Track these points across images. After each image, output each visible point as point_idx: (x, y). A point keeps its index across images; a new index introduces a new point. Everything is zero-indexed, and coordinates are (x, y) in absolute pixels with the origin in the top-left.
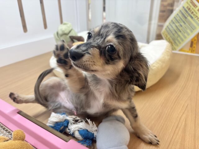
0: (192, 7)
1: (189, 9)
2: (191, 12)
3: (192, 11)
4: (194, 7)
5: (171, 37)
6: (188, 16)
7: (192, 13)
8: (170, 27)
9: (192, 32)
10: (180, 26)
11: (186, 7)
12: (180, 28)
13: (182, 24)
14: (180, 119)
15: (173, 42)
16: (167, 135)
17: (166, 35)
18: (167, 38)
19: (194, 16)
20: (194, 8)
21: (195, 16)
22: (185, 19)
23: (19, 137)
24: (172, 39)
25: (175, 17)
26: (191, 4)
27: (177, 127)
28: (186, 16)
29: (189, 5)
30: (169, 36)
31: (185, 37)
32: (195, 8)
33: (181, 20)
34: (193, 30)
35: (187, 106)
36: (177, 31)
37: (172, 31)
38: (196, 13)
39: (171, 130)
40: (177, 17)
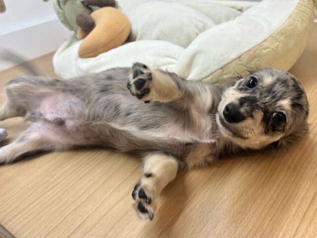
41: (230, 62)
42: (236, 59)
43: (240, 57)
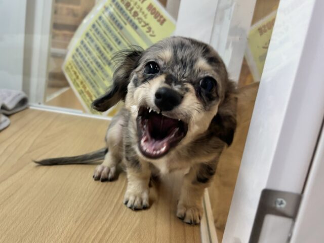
1: (128, 5)
2: (133, 11)
3: (135, 9)
5: (87, 78)
6: (125, 24)
7: (136, 14)
8: (83, 51)
10: (108, 50)
13: (114, 44)
17: (75, 73)
18: (78, 82)
19: (140, 23)
20: (139, 2)
21: (143, 24)
22: (119, 31)
25: (94, 26)
28: (123, 24)
30: (81, 77)
33: (109, 35)
37: (89, 62)
38: (145, 16)
40: (100, 25)
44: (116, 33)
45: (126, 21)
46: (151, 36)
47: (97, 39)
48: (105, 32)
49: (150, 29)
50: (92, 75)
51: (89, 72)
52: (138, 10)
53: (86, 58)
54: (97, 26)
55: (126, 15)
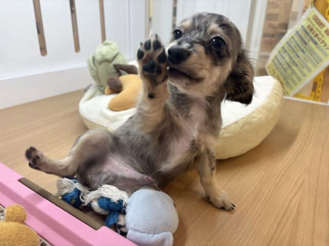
0: (317, 26)
1: (312, 30)
2: (314, 34)
3: (316, 32)
4: (320, 26)
5: (281, 73)
6: (309, 41)
7: (317, 35)
8: (280, 58)
9: (315, 66)
10: (296, 57)
11: (306, 27)
12: (296, 60)
13: (300, 53)
14: (289, 203)
15: (284, 82)
16: (266, 228)
17: (273, 70)
19: (319, 40)
20: (319, 28)
21: (321, 41)
22: (304, 45)
23: (16, 217)
24: (283, 77)
25: (288, 42)
26: (314, 22)
27: (284, 215)
28: (307, 41)
29: (312, 22)
31: (304, 75)
32: (322, 28)
33: (298, 48)
34: (318, 63)
35: (303, 182)
36: (291, 64)
37: (283, 64)
38: (323, 37)
39: (273, 220)
40: (292, 42)
41: (231, 125)
42: (234, 123)
43: (237, 122)
44: (302, 47)
45: (309, 40)
46: (326, 49)
47: (289, 50)
48: (295, 47)
49: (325, 45)
50: (284, 72)
51: (283, 70)
52: (318, 33)
53: (281, 62)
54: (290, 42)
55: (310, 36)
